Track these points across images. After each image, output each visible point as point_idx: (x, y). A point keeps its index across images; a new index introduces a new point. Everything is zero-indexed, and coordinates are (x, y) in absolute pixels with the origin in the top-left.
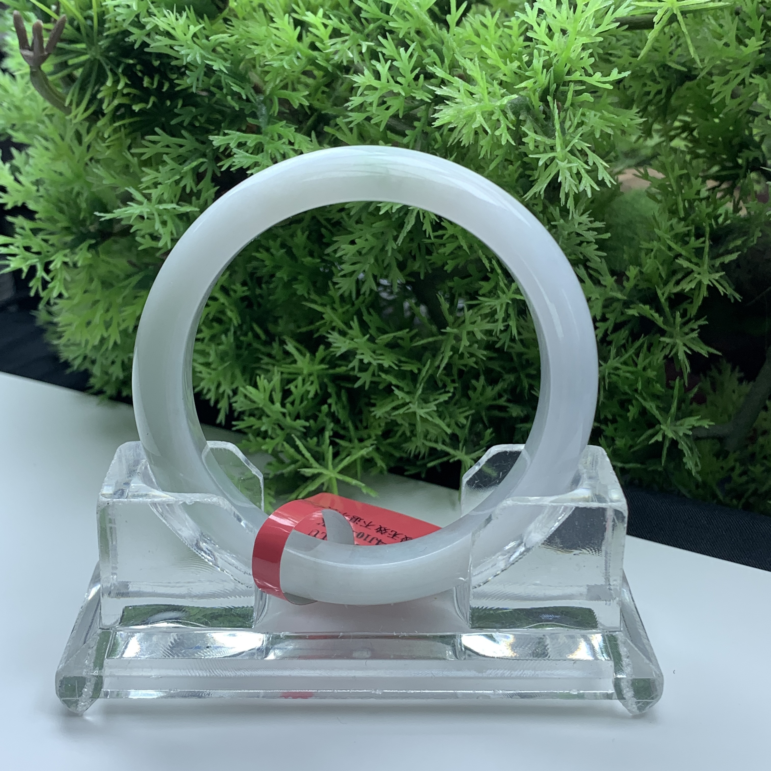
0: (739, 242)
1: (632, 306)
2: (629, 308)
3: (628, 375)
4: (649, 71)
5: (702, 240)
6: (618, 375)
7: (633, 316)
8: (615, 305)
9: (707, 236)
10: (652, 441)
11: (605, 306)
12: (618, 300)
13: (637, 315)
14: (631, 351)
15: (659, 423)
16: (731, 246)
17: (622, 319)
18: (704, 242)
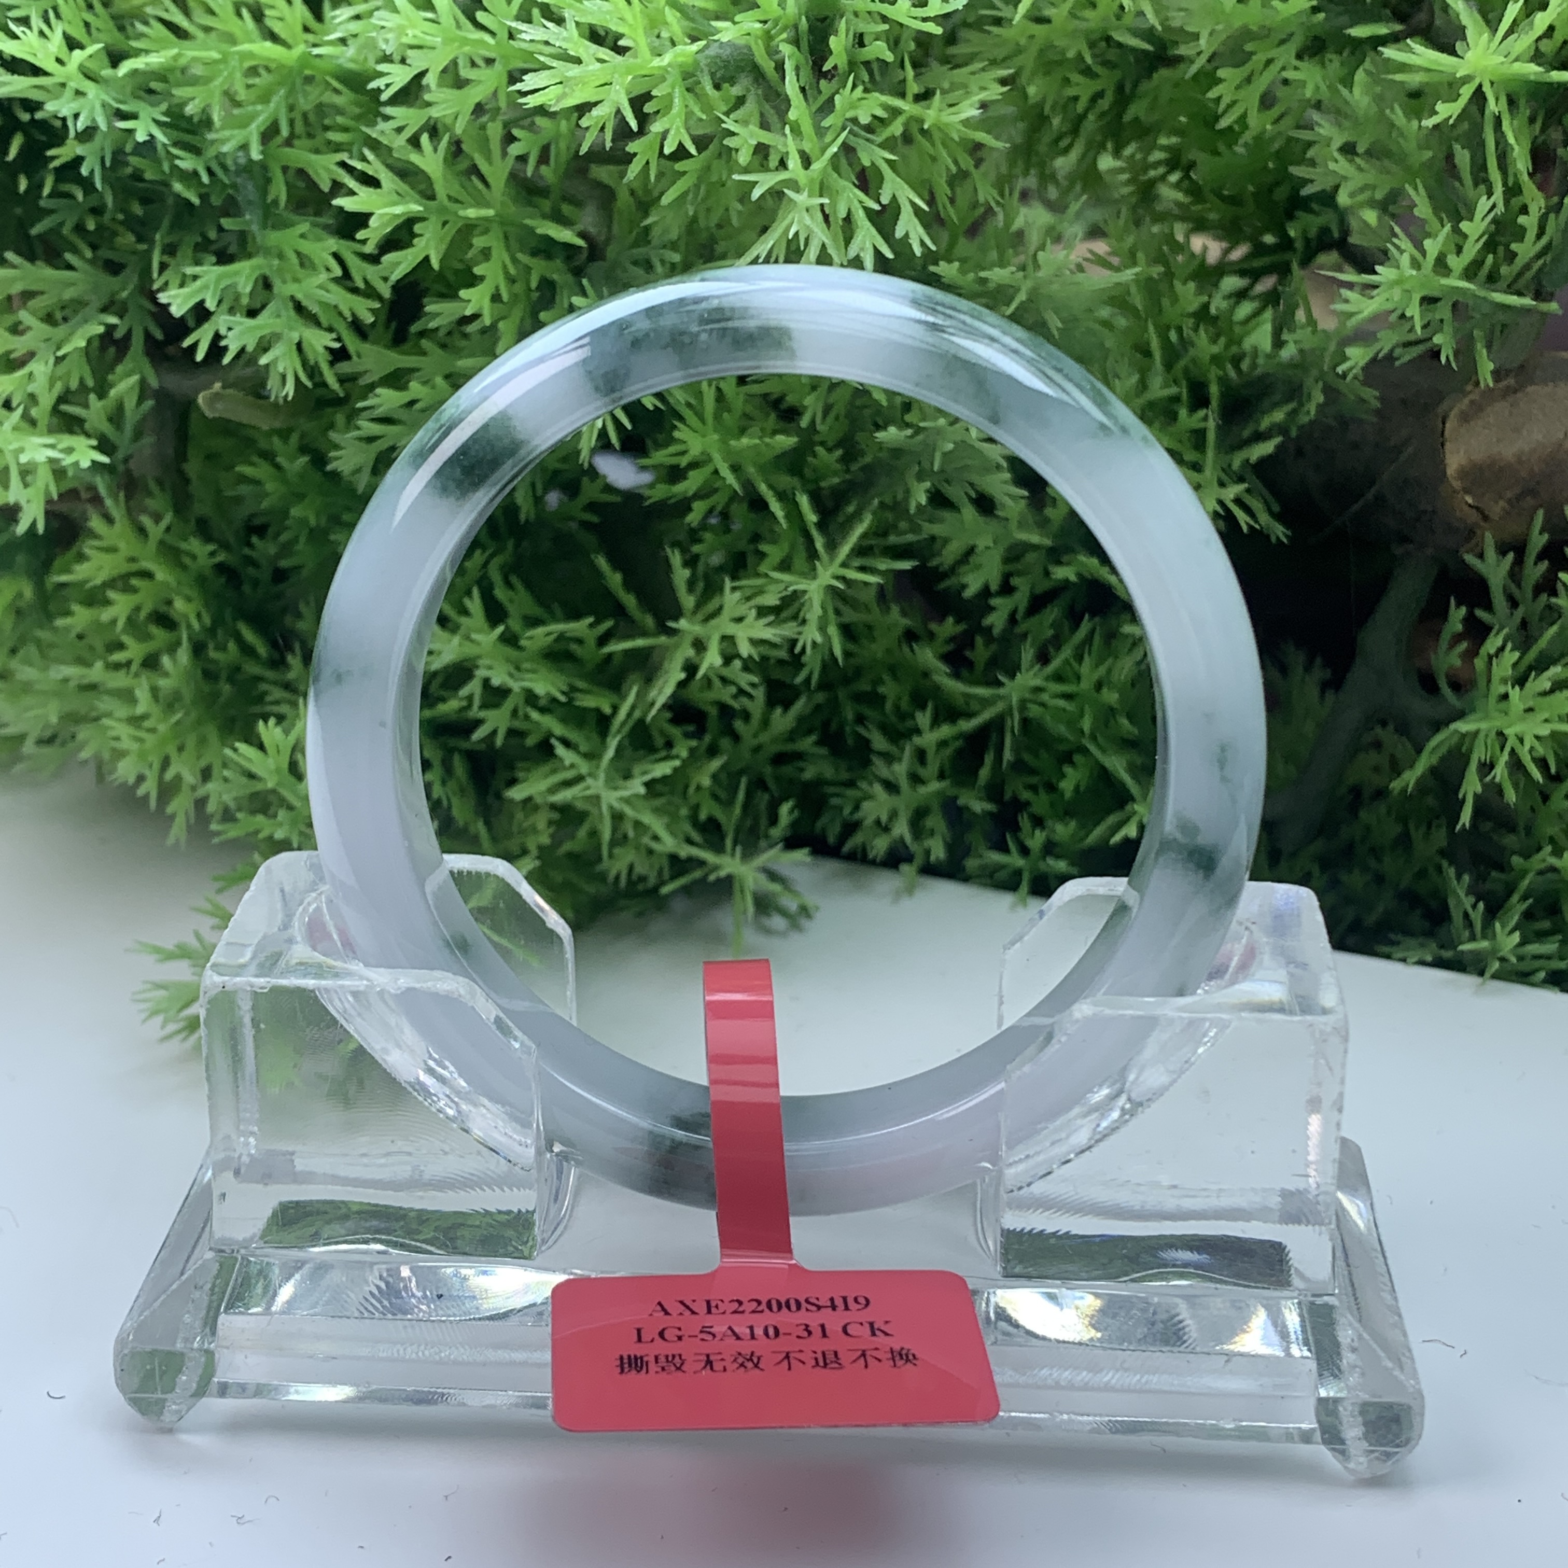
0: (1278, 416)
1: (1065, 558)
2: (1059, 563)
3: (1061, 703)
4: (1071, 54)
5: (1201, 413)
6: (1043, 705)
7: (1067, 581)
8: (1031, 557)
9: (1214, 403)
10: (1117, 838)
11: (1007, 560)
12: (1035, 547)
13: (1073, 578)
14: (1067, 652)
15: (1132, 799)
16: (1265, 423)
17: (1044, 586)
18: (1205, 419)
